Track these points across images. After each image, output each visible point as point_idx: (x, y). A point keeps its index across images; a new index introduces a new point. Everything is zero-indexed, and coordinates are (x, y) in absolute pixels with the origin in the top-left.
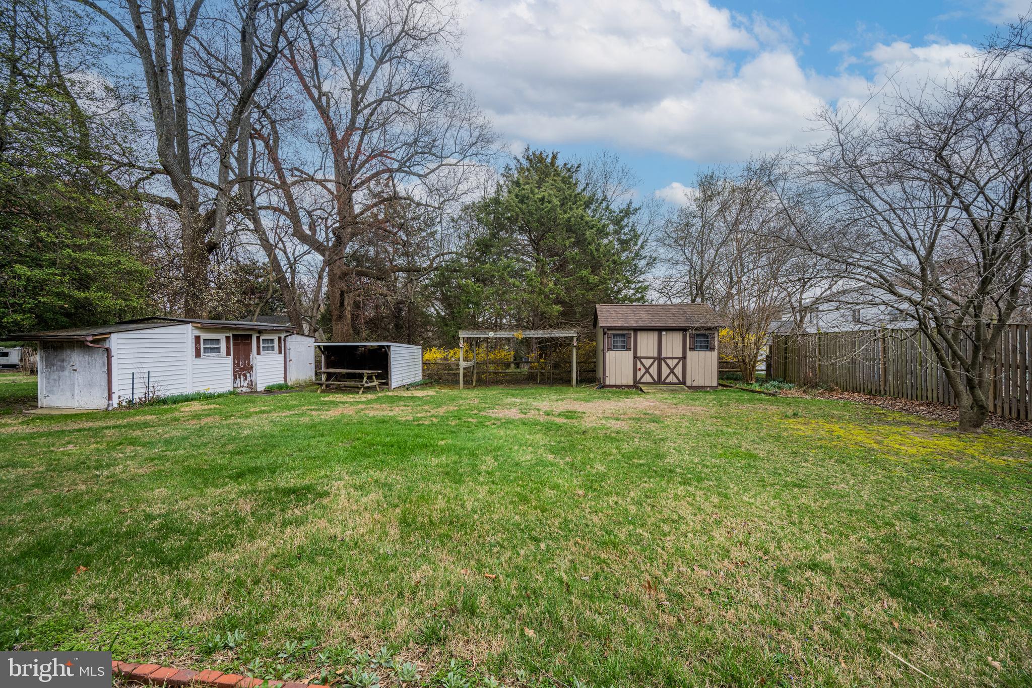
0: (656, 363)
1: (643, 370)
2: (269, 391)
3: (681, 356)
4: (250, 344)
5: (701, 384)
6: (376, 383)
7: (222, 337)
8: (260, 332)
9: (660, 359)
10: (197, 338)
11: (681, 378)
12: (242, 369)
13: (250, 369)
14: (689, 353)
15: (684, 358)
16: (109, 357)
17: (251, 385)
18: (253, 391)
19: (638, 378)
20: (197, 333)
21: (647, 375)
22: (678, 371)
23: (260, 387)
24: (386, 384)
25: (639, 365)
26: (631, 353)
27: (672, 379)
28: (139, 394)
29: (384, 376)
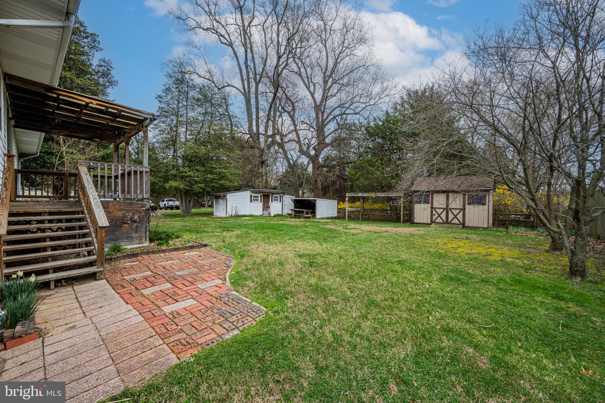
0: (445, 211)
1: (437, 215)
2: (275, 216)
3: (462, 207)
4: (269, 198)
5: (476, 225)
6: (310, 215)
7: (259, 195)
8: (273, 194)
9: (447, 209)
10: (251, 196)
11: (461, 221)
12: (266, 207)
13: (269, 207)
14: (467, 207)
15: (464, 209)
16: (227, 201)
17: (269, 214)
18: (269, 215)
19: (434, 220)
20: (251, 194)
21: (439, 218)
22: (460, 217)
23: (272, 215)
24: (314, 216)
25: (434, 212)
26: (429, 205)
27: (455, 221)
28: (234, 213)
29: (314, 213)
